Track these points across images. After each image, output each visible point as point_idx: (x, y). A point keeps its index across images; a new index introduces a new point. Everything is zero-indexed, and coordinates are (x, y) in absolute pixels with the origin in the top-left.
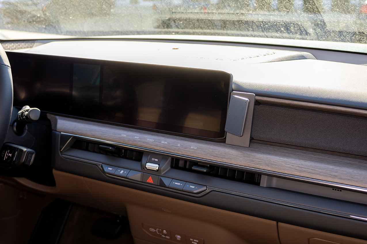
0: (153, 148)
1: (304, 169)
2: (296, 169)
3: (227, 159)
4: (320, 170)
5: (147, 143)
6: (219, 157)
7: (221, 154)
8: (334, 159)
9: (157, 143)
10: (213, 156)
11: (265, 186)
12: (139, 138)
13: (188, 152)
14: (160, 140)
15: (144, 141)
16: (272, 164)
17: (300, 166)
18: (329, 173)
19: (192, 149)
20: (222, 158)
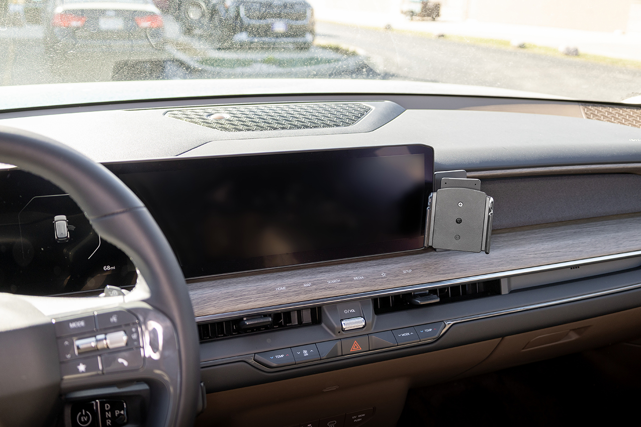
0: (347, 292)
1: (549, 254)
2: (542, 258)
3: (460, 271)
4: (564, 250)
5: (331, 288)
6: (449, 273)
7: (449, 267)
8: (560, 232)
9: (348, 283)
10: (440, 274)
11: (507, 293)
12: (313, 284)
13: (403, 280)
14: (348, 277)
15: (324, 287)
16: (514, 260)
17: (542, 252)
18: (573, 250)
19: (406, 274)
20: (454, 273)
